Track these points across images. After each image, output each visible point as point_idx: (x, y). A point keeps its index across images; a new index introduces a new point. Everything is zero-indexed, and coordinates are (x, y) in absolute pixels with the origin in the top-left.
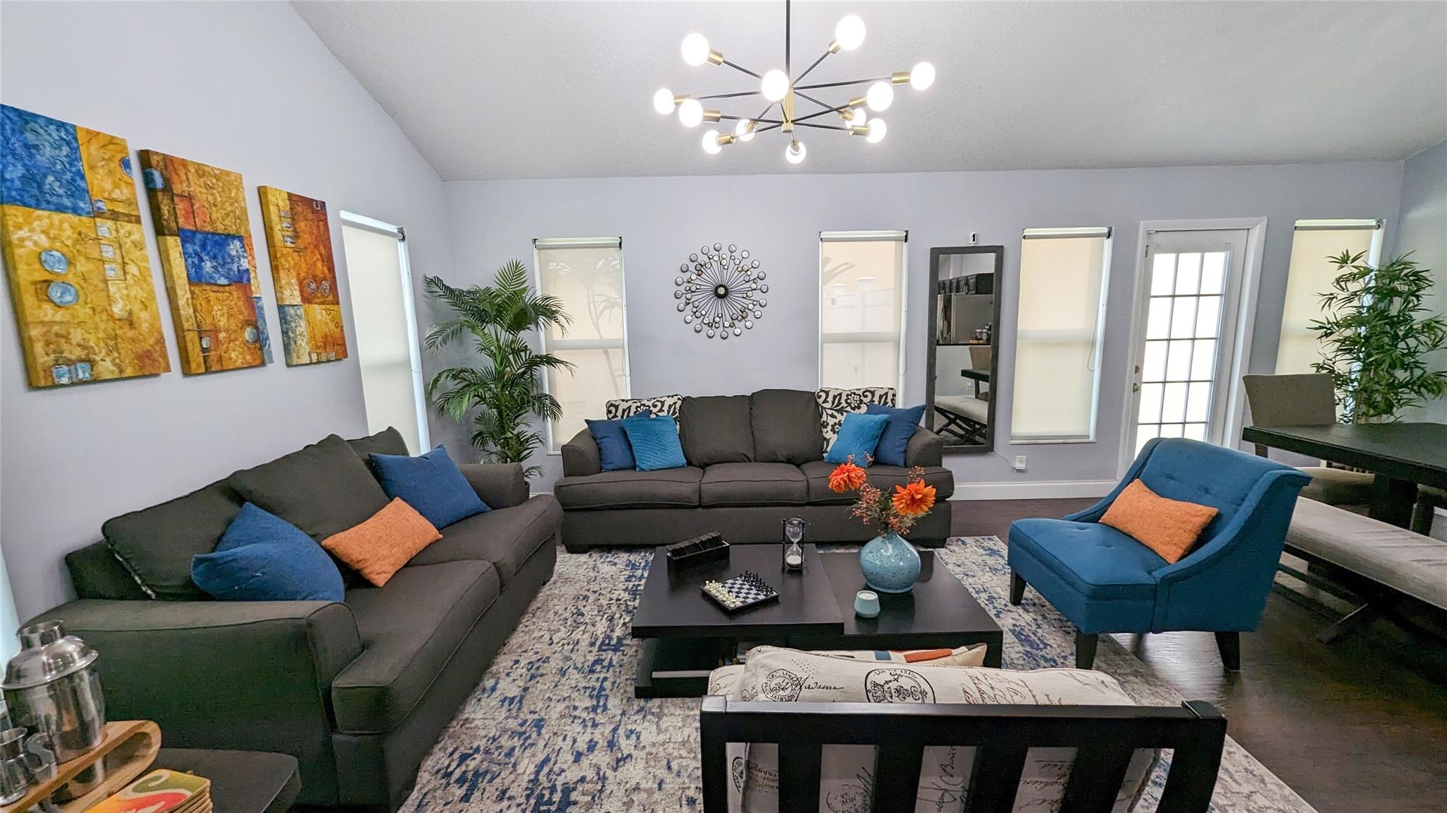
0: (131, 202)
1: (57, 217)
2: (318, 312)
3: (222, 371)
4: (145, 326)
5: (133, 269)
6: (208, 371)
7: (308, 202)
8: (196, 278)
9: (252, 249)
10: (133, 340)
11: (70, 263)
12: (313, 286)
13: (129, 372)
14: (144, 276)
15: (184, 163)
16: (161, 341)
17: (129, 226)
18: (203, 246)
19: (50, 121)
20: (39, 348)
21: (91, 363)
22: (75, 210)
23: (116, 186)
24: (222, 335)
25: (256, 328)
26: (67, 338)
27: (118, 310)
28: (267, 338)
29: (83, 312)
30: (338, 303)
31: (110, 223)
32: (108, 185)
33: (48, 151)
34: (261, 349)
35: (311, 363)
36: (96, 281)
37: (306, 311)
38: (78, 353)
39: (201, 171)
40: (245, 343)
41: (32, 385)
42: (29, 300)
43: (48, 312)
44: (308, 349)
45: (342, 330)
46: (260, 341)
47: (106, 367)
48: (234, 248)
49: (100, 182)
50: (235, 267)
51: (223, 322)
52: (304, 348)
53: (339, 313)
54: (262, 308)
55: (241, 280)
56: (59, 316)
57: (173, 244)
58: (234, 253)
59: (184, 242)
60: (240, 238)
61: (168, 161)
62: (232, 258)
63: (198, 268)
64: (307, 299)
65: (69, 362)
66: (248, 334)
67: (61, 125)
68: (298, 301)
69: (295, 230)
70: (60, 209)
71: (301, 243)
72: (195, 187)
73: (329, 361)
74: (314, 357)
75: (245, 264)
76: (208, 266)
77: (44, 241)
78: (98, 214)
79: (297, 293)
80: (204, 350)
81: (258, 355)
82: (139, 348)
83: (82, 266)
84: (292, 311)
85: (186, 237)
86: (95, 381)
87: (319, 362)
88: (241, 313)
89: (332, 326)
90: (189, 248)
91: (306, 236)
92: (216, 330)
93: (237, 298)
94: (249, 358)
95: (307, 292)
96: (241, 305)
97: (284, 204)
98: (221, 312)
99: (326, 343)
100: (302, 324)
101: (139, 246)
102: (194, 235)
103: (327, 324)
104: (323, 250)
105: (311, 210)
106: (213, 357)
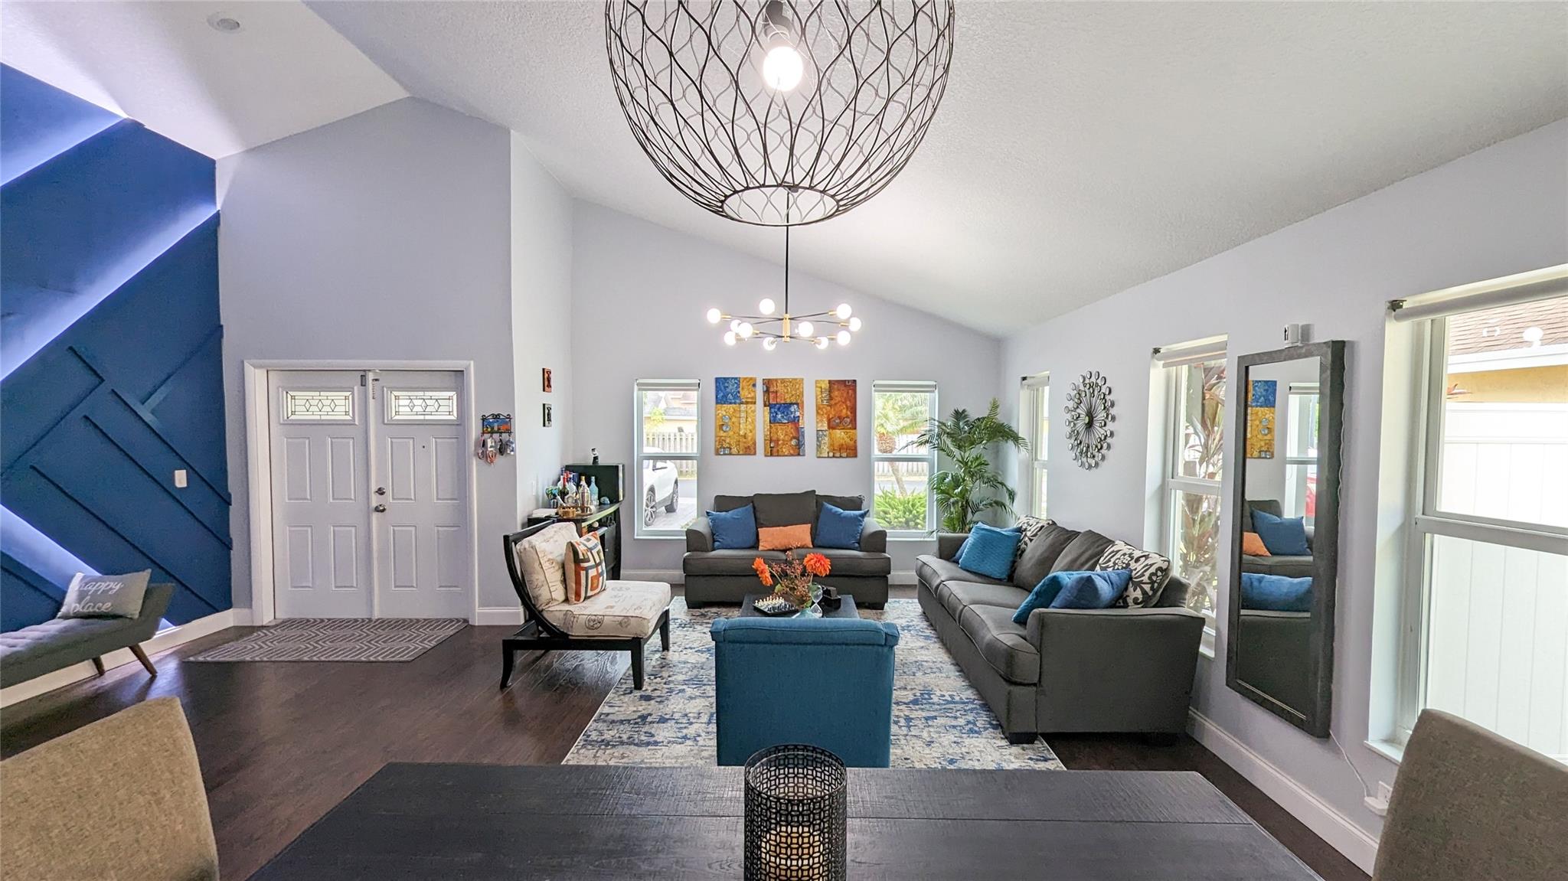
0: (754, 398)
1: (729, 406)
2: (839, 434)
3: (778, 456)
4: (750, 438)
5: (749, 419)
6: (771, 455)
7: (843, 382)
8: (773, 421)
9: (803, 407)
10: (745, 443)
11: (731, 419)
12: (838, 421)
13: (741, 453)
14: (753, 422)
15: (776, 380)
16: (755, 444)
17: (751, 405)
18: (779, 409)
19: (733, 378)
20: (718, 443)
21: (730, 449)
22: (735, 403)
23: (749, 393)
24: (780, 442)
25: (798, 440)
26: (725, 441)
27: (742, 433)
28: (804, 444)
29: (731, 433)
30: (855, 429)
31: (745, 406)
32: (747, 394)
33: (731, 387)
34: (799, 448)
35: (828, 457)
36: (737, 424)
37: (830, 433)
38: (727, 445)
39: (783, 381)
40: (791, 445)
41: (716, 454)
42: (718, 430)
43: (722, 434)
44: (827, 450)
45: (855, 442)
46: (800, 445)
47: (734, 450)
48: (793, 408)
49: (744, 394)
50: (792, 416)
51: (782, 437)
52: (825, 448)
53: (855, 434)
54: (803, 432)
55: (795, 421)
56: (725, 434)
57: (767, 409)
58: (793, 410)
59: (770, 409)
60: (797, 404)
61: (769, 380)
62: (792, 413)
63: (775, 417)
64: (830, 427)
65: (724, 448)
66: (794, 442)
67: (736, 378)
68: (826, 428)
69: (830, 396)
70: (731, 403)
71: (833, 402)
72: (780, 388)
73: (841, 457)
74: (831, 454)
75: (798, 414)
76: (779, 416)
77: (724, 413)
78: (742, 403)
79: (826, 425)
80: (771, 447)
81: (798, 450)
82: (746, 445)
83: (734, 419)
84: (821, 433)
85: (772, 406)
86: (730, 454)
87: (834, 457)
88: (792, 433)
89: (848, 440)
90: (773, 410)
91: (838, 399)
92: (778, 440)
93: (790, 428)
94: (792, 452)
95: (832, 423)
96: (792, 430)
97: (825, 386)
98: (781, 433)
99: (841, 448)
100: (826, 439)
101: (754, 411)
102: (775, 405)
103: (843, 439)
104: (848, 403)
105: (845, 386)
106: (775, 450)
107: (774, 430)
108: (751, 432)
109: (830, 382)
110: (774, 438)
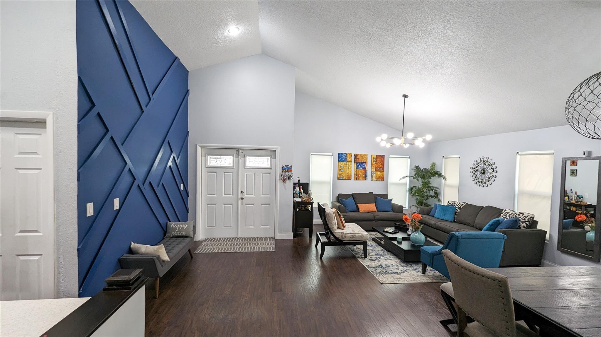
0: (351, 160)
1: (343, 163)
2: (379, 173)
3: (358, 180)
5: (350, 168)
6: (356, 180)
7: (380, 156)
8: (357, 168)
9: (367, 164)
10: (348, 175)
11: (343, 167)
13: (347, 179)
14: (351, 168)
15: (359, 154)
16: (351, 176)
17: (350, 163)
18: (359, 164)
20: (339, 176)
21: (343, 177)
22: (345, 162)
24: (360, 175)
25: (365, 175)
26: (341, 175)
27: (347, 172)
29: (343, 172)
30: (384, 171)
31: (348, 163)
32: (349, 159)
33: (343, 156)
35: (375, 181)
36: (345, 169)
37: (376, 173)
39: (361, 155)
40: (363, 177)
41: (338, 179)
42: (339, 171)
43: (340, 172)
44: (375, 178)
45: (384, 176)
46: (366, 177)
47: (344, 178)
48: (364, 164)
50: (364, 167)
51: (360, 174)
52: (374, 178)
53: (384, 173)
54: (367, 172)
55: (365, 168)
56: (341, 172)
57: (355, 164)
59: (357, 164)
60: (365, 163)
61: (356, 154)
63: (358, 167)
64: (376, 171)
65: (341, 177)
66: (364, 176)
67: (345, 153)
68: (374, 171)
69: (376, 160)
70: (344, 162)
71: (377, 162)
72: (360, 157)
73: (379, 181)
74: (376, 180)
75: (365, 166)
76: (359, 167)
77: (341, 165)
79: (374, 170)
80: (356, 177)
81: (365, 178)
82: (348, 176)
83: (344, 167)
84: (373, 173)
85: (357, 163)
87: (377, 181)
89: (381, 175)
90: (357, 165)
91: (379, 161)
92: (359, 175)
93: (363, 171)
94: (363, 179)
95: (377, 170)
96: (364, 172)
97: (375, 157)
98: (360, 172)
99: (379, 178)
100: (375, 174)
101: (351, 165)
102: (358, 163)
103: (380, 175)
104: (382, 163)
105: (381, 157)
106: (358, 178)
107: (358, 171)
108: (350, 172)
109: (376, 155)
110: (358, 174)
